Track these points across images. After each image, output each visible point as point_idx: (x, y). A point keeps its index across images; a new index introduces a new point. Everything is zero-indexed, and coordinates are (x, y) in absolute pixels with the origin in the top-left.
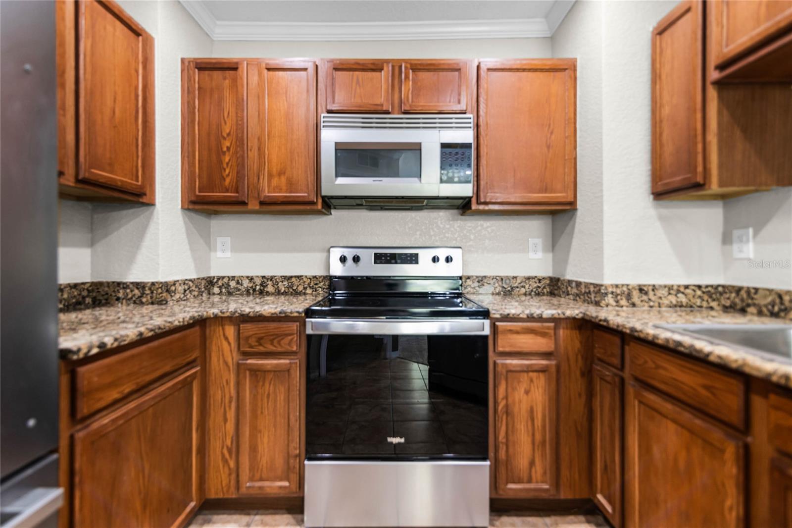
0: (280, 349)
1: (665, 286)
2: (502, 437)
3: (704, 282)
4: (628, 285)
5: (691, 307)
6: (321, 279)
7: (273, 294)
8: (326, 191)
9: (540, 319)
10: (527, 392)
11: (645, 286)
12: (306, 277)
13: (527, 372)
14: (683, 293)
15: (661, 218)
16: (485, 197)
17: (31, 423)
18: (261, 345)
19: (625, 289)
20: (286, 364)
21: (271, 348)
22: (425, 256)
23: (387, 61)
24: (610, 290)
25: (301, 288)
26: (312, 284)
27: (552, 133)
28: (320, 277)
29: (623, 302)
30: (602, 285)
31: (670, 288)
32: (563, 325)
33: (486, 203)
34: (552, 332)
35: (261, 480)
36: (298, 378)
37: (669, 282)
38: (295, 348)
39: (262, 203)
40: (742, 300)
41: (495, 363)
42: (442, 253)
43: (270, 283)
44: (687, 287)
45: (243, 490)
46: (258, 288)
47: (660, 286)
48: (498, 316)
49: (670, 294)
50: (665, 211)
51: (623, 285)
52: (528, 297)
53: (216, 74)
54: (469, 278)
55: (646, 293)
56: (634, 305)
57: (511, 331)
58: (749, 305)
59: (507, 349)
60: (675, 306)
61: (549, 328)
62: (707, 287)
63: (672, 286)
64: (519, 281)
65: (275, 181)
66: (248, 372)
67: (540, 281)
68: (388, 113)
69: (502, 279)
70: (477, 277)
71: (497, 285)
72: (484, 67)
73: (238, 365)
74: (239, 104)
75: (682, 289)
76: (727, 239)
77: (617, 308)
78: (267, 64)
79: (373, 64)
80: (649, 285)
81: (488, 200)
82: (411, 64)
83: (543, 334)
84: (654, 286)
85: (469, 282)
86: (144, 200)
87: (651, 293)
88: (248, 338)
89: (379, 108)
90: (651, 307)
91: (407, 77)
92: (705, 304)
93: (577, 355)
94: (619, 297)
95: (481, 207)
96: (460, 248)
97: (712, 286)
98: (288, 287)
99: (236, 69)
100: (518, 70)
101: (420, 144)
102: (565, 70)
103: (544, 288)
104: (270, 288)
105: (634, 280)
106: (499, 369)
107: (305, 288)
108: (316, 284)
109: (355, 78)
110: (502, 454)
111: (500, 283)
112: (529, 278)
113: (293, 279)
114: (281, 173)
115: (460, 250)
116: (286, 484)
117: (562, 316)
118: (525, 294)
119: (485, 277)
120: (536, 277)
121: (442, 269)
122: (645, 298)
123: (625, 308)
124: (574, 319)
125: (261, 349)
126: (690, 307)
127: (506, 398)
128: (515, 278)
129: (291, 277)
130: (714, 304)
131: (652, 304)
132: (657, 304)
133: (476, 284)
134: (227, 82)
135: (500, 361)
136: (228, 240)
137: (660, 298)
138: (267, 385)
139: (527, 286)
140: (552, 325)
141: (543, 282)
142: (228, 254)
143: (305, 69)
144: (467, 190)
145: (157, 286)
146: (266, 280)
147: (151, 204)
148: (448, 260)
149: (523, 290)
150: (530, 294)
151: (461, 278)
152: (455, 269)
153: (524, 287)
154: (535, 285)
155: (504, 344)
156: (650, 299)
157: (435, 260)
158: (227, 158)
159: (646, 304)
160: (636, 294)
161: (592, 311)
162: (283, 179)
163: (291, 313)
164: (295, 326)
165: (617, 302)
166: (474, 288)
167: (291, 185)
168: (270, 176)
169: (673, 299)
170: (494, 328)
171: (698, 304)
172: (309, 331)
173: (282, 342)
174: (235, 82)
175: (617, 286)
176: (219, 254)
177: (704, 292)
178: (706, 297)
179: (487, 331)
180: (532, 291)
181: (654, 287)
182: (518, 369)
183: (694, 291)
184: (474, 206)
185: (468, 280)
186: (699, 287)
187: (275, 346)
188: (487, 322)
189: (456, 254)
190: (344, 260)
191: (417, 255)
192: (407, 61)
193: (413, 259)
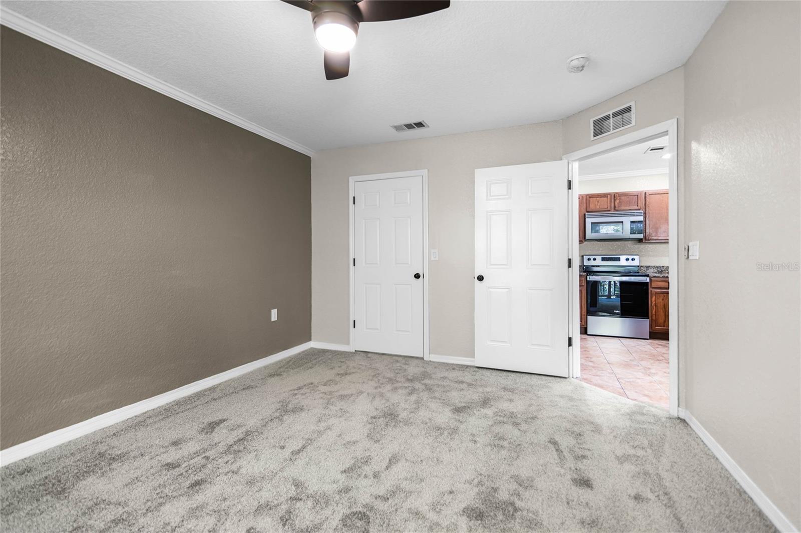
2: (654, 312)
10: (663, 300)
13: (663, 293)
22: (623, 258)
23: (609, 194)
36: (584, 293)
41: (651, 291)
42: (630, 257)
48: (652, 276)
54: (642, 266)
57: (657, 281)
59: (655, 286)
64: (665, 268)
68: (609, 211)
70: (646, 266)
72: (647, 194)
81: (649, 239)
82: (619, 194)
85: (642, 268)
89: (606, 210)
91: (617, 199)
95: (647, 241)
100: (661, 194)
101: (623, 222)
106: (653, 292)
109: (597, 200)
110: (654, 318)
115: (638, 256)
119: (649, 266)
121: (630, 263)
127: (655, 301)
128: (664, 267)
133: (646, 269)
135: (653, 290)
144: (641, 236)
148: (633, 260)
151: (638, 266)
152: (636, 263)
155: (654, 285)
157: (627, 260)
166: (644, 269)
170: (651, 280)
172: (588, 279)
179: (648, 281)
182: (659, 292)
184: (644, 241)
188: (648, 278)
189: (636, 257)
190: (589, 259)
191: (619, 258)
192: (617, 193)
193: (618, 259)
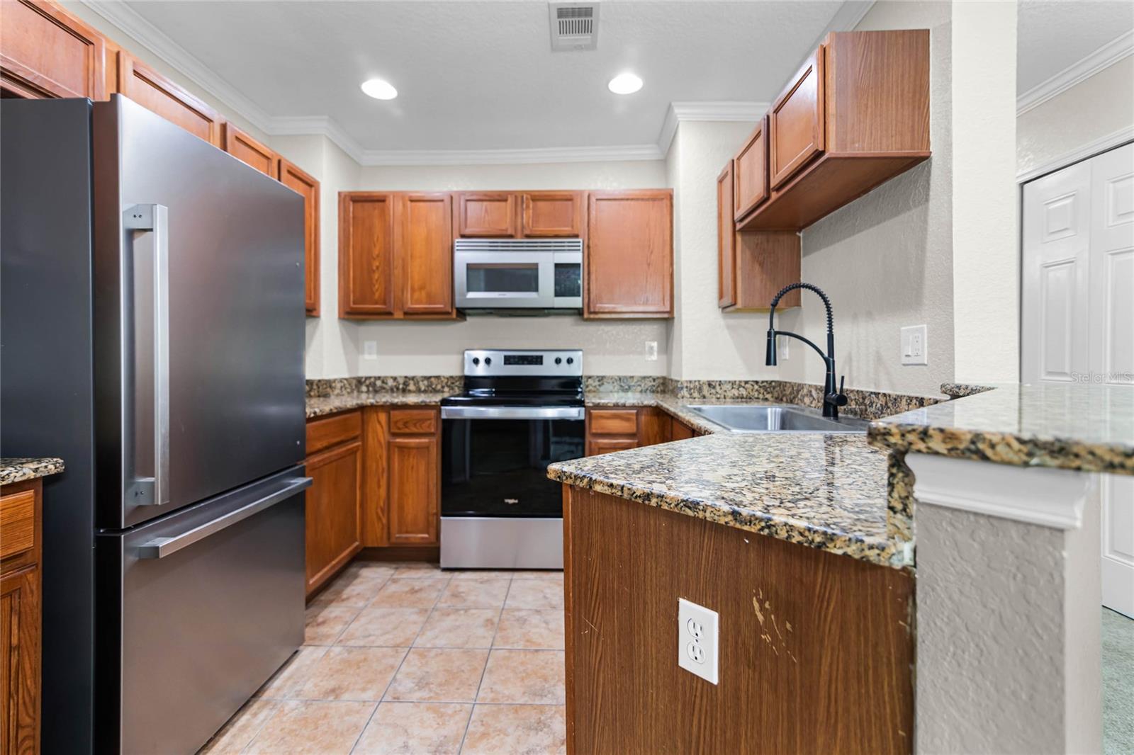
0: (421, 431)
1: (729, 382)
3: (760, 379)
4: (699, 381)
5: (750, 398)
6: (457, 379)
7: (414, 392)
8: (458, 304)
9: (624, 407)
11: (713, 381)
12: (444, 377)
14: (744, 387)
15: (728, 327)
16: (595, 307)
17: (298, 443)
18: (406, 427)
19: (697, 384)
20: (425, 443)
21: (414, 430)
22: (549, 358)
23: (510, 193)
24: (685, 385)
25: (439, 387)
26: (449, 383)
27: (652, 252)
28: (456, 377)
29: (696, 395)
30: (678, 381)
31: (733, 383)
32: (645, 412)
33: (595, 313)
34: (634, 417)
35: (407, 532)
36: (435, 454)
37: (732, 378)
38: (433, 430)
39: (406, 314)
40: (781, 392)
41: (590, 443)
42: (564, 356)
43: (411, 382)
44: (746, 382)
45: (393, 540)
46: (401, 386)
47: (726, 382)
48: (591, 405)
49: (733, 388)
50: (732, 322)
51: (695, 381)
52: (644, 394)
53: (367, 205)
54: (590, 377)
55: (714, 388)
56: (704, 397)
57: (602, 417)
58: (783, 396)
59: (599, 431)
60: (738, 398)
61: (632, 414)
62: (763, 382)
63: (735, 382)
64: (635, 380)
65: (416, 295)
66: (396, 450)
67: (654, 380)
68: (511, 236)
69: (620, 379)
70: (598, 377)
71: (615, 384)
72: (593, 199)
73: (389, 443)
74: (388, 231)
75: (743, 384)
77: (691, 400)
78: (411, 197)
79: (499, 195)
80: (717, 381)
81: (597, 310)
82: (531, 196)
83: (628, 420)
84: (720, 381)
85: (590, 381)
86: (314, 314)
87: (718, 388)
88: (396, 422)
89: (504, 233)
90: (718, 398)
91: (528, 207)
92: (761, 396)
93: (656, 436)
94: (692, 391)
95: (592, 316)
96: (579, 350)
97: (767, 382)
98: (428, 386)
99: (384, 201)
100: (622, 199)
101: (537, 264)
102: (662, 199)
103: (658, 386)
104: (412, 387)
105: (704, 377)
106: (593, 445)
107: (443, 387)
108: (453, 383)
109: (484, 208)
111: (618, 382)
112: (644, 378)
113: (433, 379)
114: (422, 288)
115: (579, 353)
116: (426, 536)
117: (641, 405)
118: (641, 392)
119: (606, 377)
120: (650, 377)
121: (565, 369)
122: (713, 391)
123: (697, 400)
124: (650, 406)
125: (407, 431)
126: (749, 399)
128: (632, 377)
129: (430, 377)
130: (768, 396)
131: (719, 396)
132: (722, 396)
133: (597, 383)
134: (376, 212)
135: (594, 440)
136: (374, 343)
137: (725, 391)
138: (411, 459)
139: (643, 385)
140: (635, 411)
141: (657, 381)
142: (374, 357)
143: (442, 201)
144: (579, 302)
145: (323, 382)
146: (408, 380)
147: (318, 317)
148: (570, 361)
149: (639, 389)
150: (645, 392)
152: (577, 369)
153: (640, 385)
154: (651, 384)
155: (596, 426)
156: (717, 393)
157: (558, 361)
158: (376, 276)
159: (714, 397)
160: (706, 388)
162: (424, 293)
163: (430, 402)
164: (433, 413)
165: (691, 394)
166: (595, 387)
167: (430, 299)
168: (413, 290)
169: (735, 392)
170: (588, 413)
171: (756, 396)
172: (444, 416)
173: (423, 425)
174: (384, 214)
175: (690, 382)
176: (367, 357)
177: (760, 387)
178: (762, 391)
179: (582, 417)
180: (647, 389)
181: (720, 383)
182: (607, 446)
183: (752, 385)
184: (586, 316)
186: (757, 382)
187: (417, 428)
188: (583, 410)
189: (576, 356)
190: (476, 361)
191: (541, 357)
192: (527, 192)
193: (538, 360)
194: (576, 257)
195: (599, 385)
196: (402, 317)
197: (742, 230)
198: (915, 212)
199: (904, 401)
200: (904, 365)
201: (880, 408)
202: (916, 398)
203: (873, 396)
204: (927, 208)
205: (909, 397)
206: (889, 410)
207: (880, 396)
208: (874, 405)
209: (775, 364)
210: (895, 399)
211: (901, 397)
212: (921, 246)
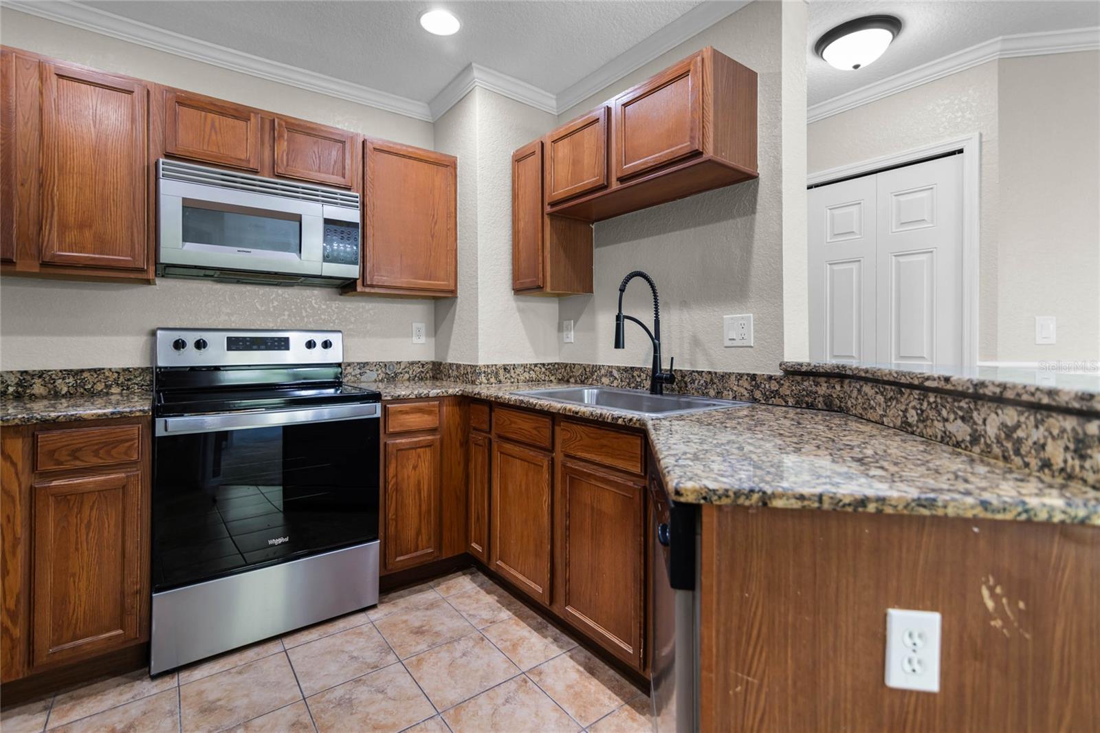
0: (110, 461)
1: (522, 365)
3: (545, 362)
4: (496, 365)
5: (539, 381)
6: (137, 373)
7: (44, 397)
8: (165, 258)
9: (427, 398)
10: (415, 468)
11: (508, 365)
12: (110, 369)
13: (415, 448)
14: (533, 370)
15: (520, 310)
16: (372, 279)
18: (76, 458)
19: (494, 368)
20: (119, 479)
21: (95, 461)
22: (297, 339)
23: (256, 111)
24: (483, 370)
25: (100, 387)
26: (122, 379)
27: (436, 223)
28: (135, 369)
29: (493, 380)
30: (477, 366)
31: (525, 366)
32: (446, 402)
33: (372, 286)
34: (437, 409)
36: (140, 497)
37: (525, 362)
38: (135, 457)
39: (44, 264)
40: (568, 374)
41: (385, 444)
42: (319, 338)
43: (38, 381)
44: (536, 365)
45: (43, 661)
46: (11, 389)
47: (519, 365)
48: (389, 398)
49: (525, 371)
50: (522, 304)
51: (492, 366)
52: (412, 382)
54: (349, 365)
55: (509, 372)
56: (500, 382)
57: (402, 412)
58: (570, 377)
59: (397, 430)
60: (528, 381)
61: (434, 406)
62: (548, 364)
63: (527, 365)
64: (403, 367)
65: (73, 235)
66: (51, 499)
67: (423, 366)
68: (255, 172)
69: (386, 365)
70: (358, 364)
71: (380, 372)
72: (369, 146)
73: (32, 491)
75: (533, 367)
76: (560, 329)
77: (488, 385)
78: (57, 68)
79: (236, 110)
80: (511, 365)
81: (374, 283)
82: (286, 122)
83: (430, 412)
84: (514, 365)
85: (349, 370)
87: (512, 371)
88: (51, 453)
89: (244, 164)
90: (512, 383)
91: (281, 136)
92: (547, 378)
93: (457, 429)
94: (490, 376)
95: (367, 290)
96: (340, 331)
97: (551, 364)
98: (76, 387)
100: (404, 156)
101: (300, 216)
102: (447, 166)
103: (427, 372)
104: (38, 389)
105: (501, 362)
106: (390, 449)
107: (108, 387)
108: (129, 380)
109: (209, 122)
110: (392, 530)
111: (384, 370)
112: (412, 363)
113: (85, 375)
114: (82, 226)
115: (340, 335)
116: (117, 633)
117: (445, 394)
118: (409, 380)
119: (367, 363)
120: (419, 362)
121: (318, 355)
122: (508, 375)
123: (493, 385)
124: (455, 395)
125: (79, 464)
126: (537, 382)
127: (396, 475)
128: (399, 363)
129: (82, 371)
130: (552, 378)
131: (513, 380)
132: (516, 380)
133: (357, 372)
135: (390, 442)
137: (518, 375)
138: (86, 512)
139: (411, 372)
140: (437, 403)
141: (426, 367)
143: (128, 91)
144: (353, 271)
146: (28, 378)
148: (327, 345)
149: (407, 376)
150: (414, 380)
151: (339, 365)
152: (335, 355)
153: (408, 373)
154: (419, 370)
155: (394, 424)
156: (511, 376)
157: (310, 345)
159: (509, 381)
160: (501, 372)
161: (469, 389)
162: (88, 233)
163: (131, 412)
164: (135, 430)
165: (488, 380)
166: (355, 376)
167: (102, 243)
168: (63, 227)
169: (526, 375)
170: (385, 410)
171: (543, 379)
172: (160, 432)
173: (114, 452)
175: (488, 366)
177: (546, 369)
178: (548, 373)
179: (378, 414)
180: (416, 376)
181: (514, 367)
182: (408, 447)
183: (540, 368)
184: (359, 289)
185: (348, 368)
186: (544, 365)
187: (101, 458)
188: (379, 405)
189: (335, 339)
190: (179, 345)
191: (287, 340)
192: (281, 117)
193: (283, 344)
194: (353, 215)
195: (360, 374)
196: (37, 270)
197: (550, 214)
198: (740, 221)
199: (733, 378)
200: (726, 347)
201: (704, 384)
202: (748, 375)
203: (696, 374)
204: (754, 219)
205: (739, 374)
206: (715, 386)
207: (704, 374)
208: (697, 382)
209: (623, 348)
210: (723, 376)
211: (730, 374)
212: (748, 250)
